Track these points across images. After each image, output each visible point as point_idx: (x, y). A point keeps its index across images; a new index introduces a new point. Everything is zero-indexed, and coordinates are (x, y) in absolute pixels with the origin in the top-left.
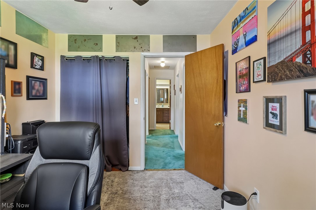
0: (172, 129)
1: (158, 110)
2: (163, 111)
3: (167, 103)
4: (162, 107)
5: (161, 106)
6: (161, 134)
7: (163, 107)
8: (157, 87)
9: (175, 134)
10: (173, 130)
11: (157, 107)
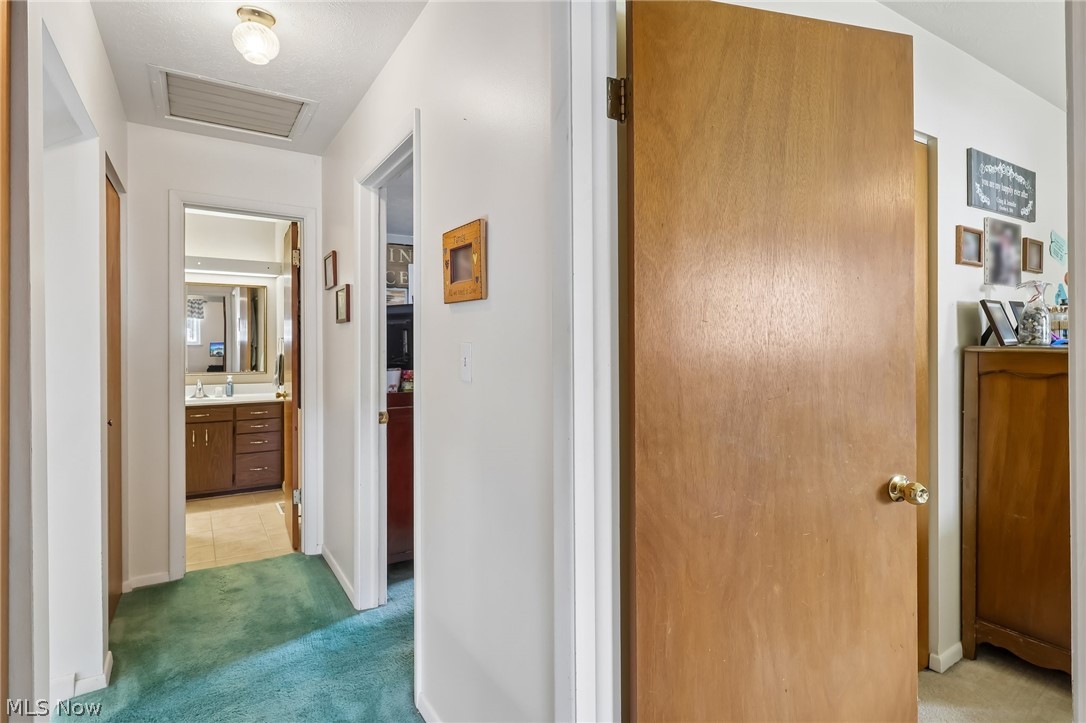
0: (312, 546)
1: (201, 419)
2: (235, 421)
3: (254, 368)
4: (225, 400)
5: (219, 388)
6: (237, 633)
7: (231, 393)
8: (193, 276)
9: (350, 610)
10: (321, 558)
11: (190, 401)
